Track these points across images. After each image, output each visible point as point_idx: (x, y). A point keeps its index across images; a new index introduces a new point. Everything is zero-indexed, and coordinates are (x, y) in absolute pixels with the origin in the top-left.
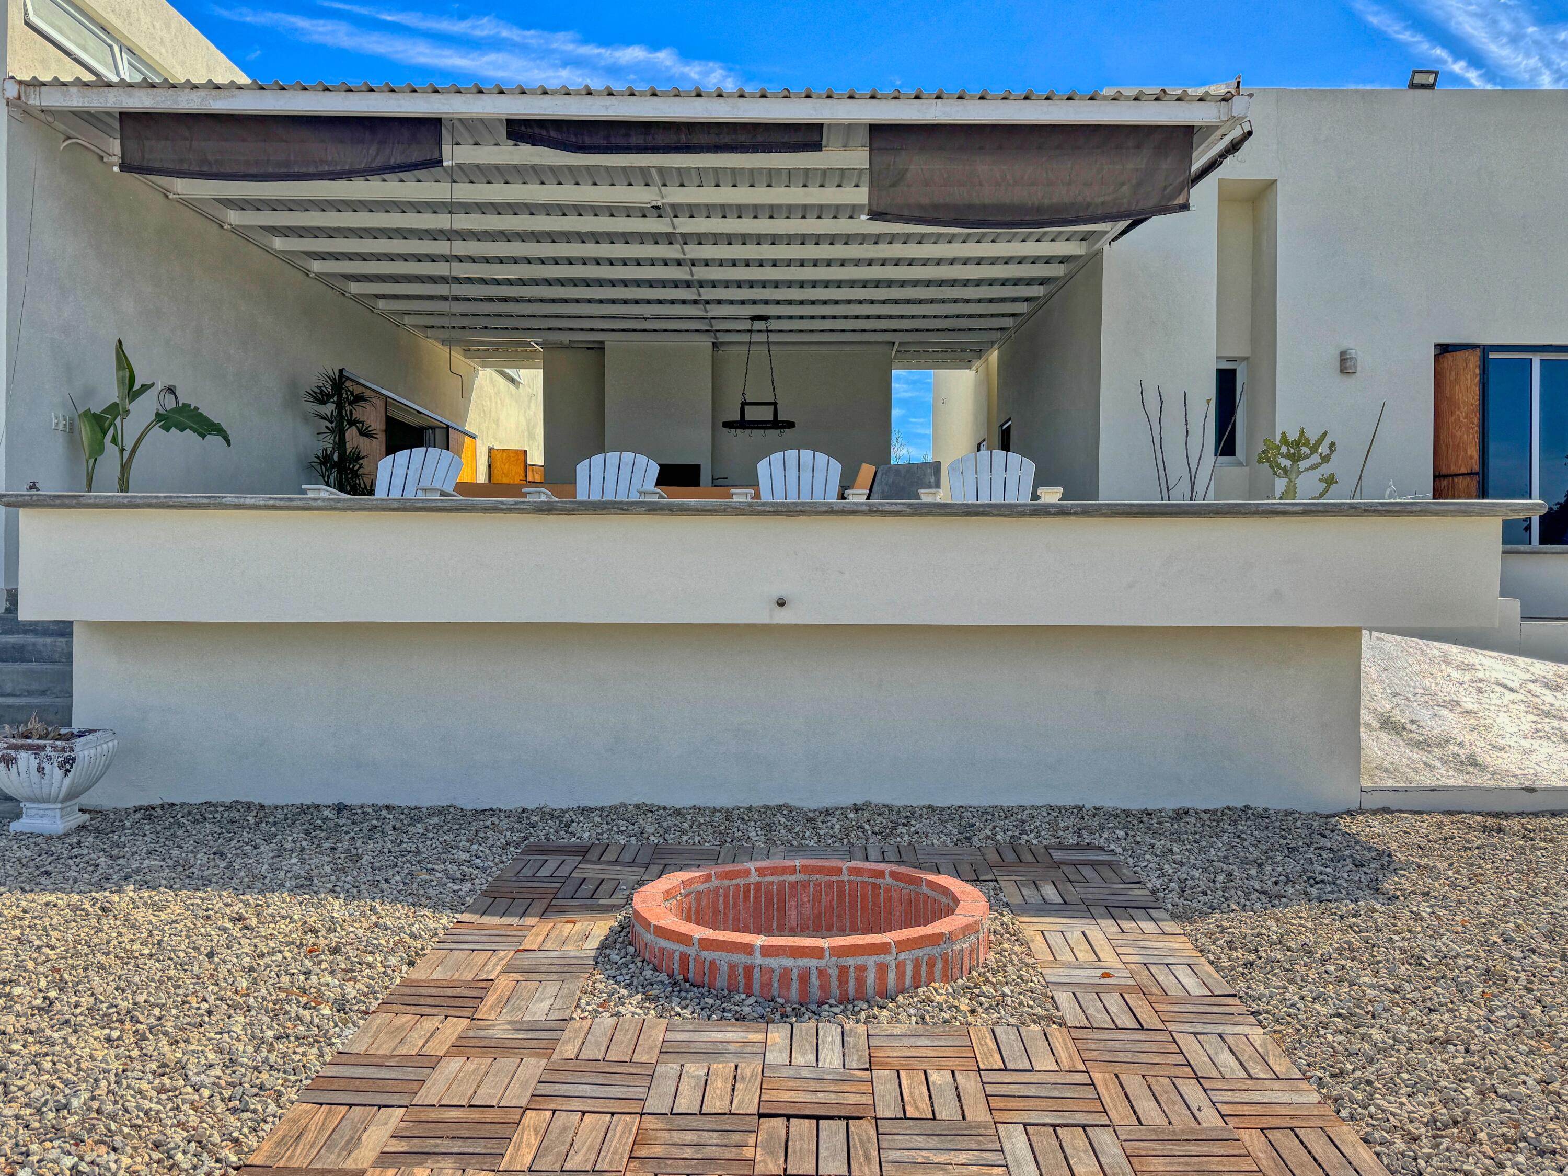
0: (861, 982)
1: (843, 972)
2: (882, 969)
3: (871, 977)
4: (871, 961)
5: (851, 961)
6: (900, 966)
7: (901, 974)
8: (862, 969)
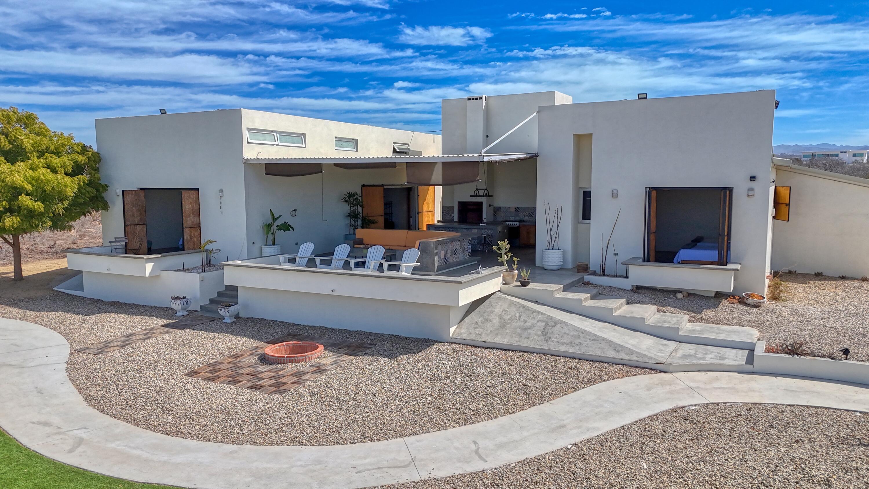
0: (281, 361)
1: (278, 359)
2: (284, 360)
3: (282, 361)
4: (282, 359)
5: (279, 358)
6: (287, 360)
7: (287, 361)
8: (281, 359)
